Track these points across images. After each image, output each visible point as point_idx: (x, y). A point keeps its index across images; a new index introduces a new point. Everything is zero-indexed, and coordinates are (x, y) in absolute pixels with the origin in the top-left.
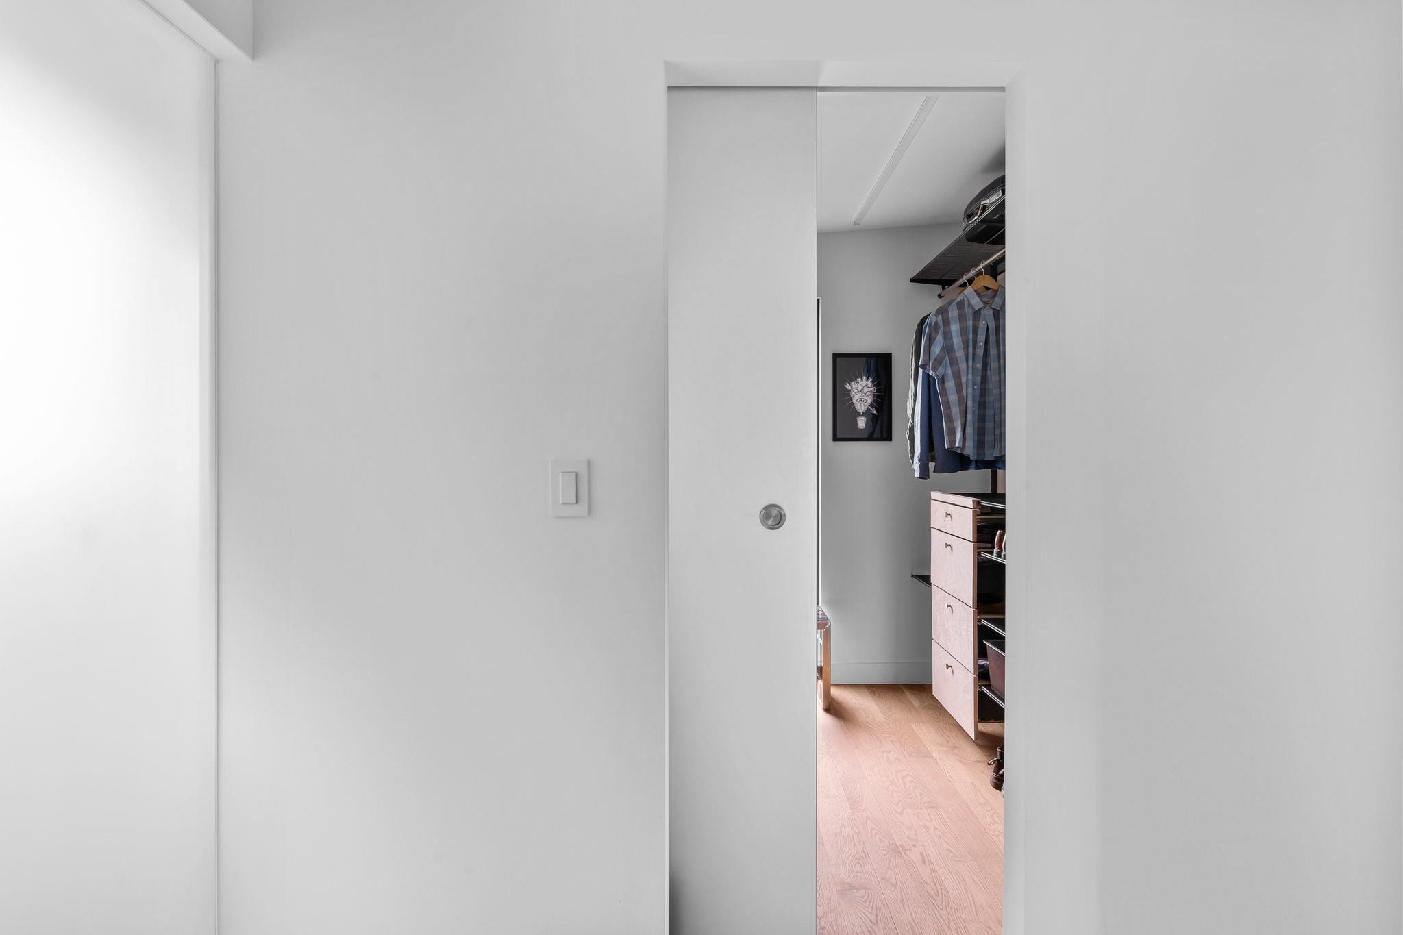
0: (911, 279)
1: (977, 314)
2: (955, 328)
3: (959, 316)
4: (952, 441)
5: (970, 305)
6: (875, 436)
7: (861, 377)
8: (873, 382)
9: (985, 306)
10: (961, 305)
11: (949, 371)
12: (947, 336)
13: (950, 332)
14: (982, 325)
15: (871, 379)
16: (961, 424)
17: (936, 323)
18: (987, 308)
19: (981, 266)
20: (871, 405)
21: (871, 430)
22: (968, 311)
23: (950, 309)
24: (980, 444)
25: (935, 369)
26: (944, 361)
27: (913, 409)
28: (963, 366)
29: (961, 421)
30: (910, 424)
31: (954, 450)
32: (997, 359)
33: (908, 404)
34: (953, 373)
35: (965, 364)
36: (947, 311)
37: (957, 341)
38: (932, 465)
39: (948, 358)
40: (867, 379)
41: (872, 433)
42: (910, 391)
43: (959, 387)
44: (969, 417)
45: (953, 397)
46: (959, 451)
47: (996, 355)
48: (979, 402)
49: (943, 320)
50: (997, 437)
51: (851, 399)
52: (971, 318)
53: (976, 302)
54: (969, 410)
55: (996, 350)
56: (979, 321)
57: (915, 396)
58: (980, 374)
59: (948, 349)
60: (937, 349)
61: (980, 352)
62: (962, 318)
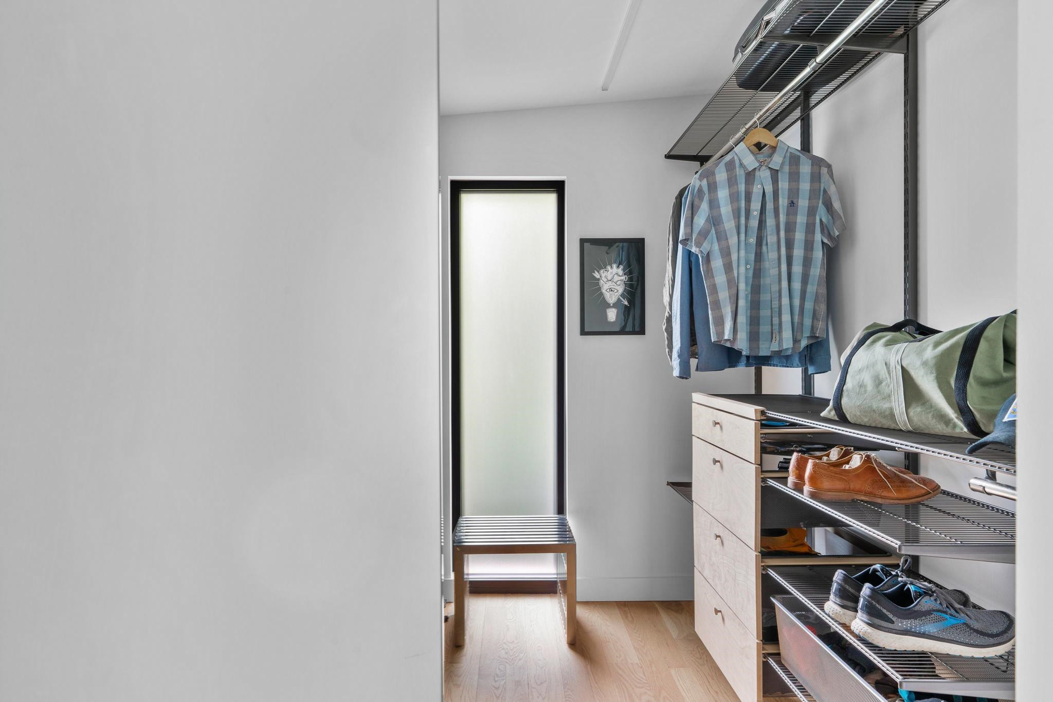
0: (665, 155)
1: (750, 176)
2: (723, 194)
3: (728, 179)
4: (720, 333)
5: (741, 164)
6: (627, 329)
7: (611, 265)
8: (624, 270)
9: (761, 166)
10: (730, 166)
11: (716, 247)
12: (714, 204)
13: (717, 199)
14: (757, 190)
15: (621, 267)
16: (732, 312)
17: (700, 190)
18: (764, 167)
19: (755, 119)
20: (623, 295)
21: (623, 324)
22: (740, 173)
23: (717, 171)
24: (754, 337)
25: (699, 245)
26: (709, 236)
27: (671, 296)
28: (733, 241)
29: (731, 308)
30: (667, 314)
31: (722, 343)
32: (775, 231)
33: (664, 291)
34: (721, 250)
35: (737, 237)
36: (713, 174)
37: (725, 210)
38: (694, 362)
39: (714, 232)
40: (618, 267)
41: (625, 326)
42: (667, 275)
43: (728, 267)
44: (742, 303)
45: (720, 279)
46: (728, 345)
47: (774, 228)
48: (752, 284)
49: (709, 185)
50: (776, 327)
51: (600, 289)
52: (744, 181)
53: (750, 161)
54: (742, 295)
55: (774, 220)
56: (753, 184)
57: (673, 281)
58: (754, 251)
59: (715, 220)
60: (700, 221)
61: (754, 223)
62: (732, 181)
